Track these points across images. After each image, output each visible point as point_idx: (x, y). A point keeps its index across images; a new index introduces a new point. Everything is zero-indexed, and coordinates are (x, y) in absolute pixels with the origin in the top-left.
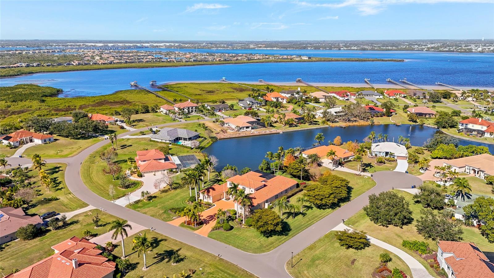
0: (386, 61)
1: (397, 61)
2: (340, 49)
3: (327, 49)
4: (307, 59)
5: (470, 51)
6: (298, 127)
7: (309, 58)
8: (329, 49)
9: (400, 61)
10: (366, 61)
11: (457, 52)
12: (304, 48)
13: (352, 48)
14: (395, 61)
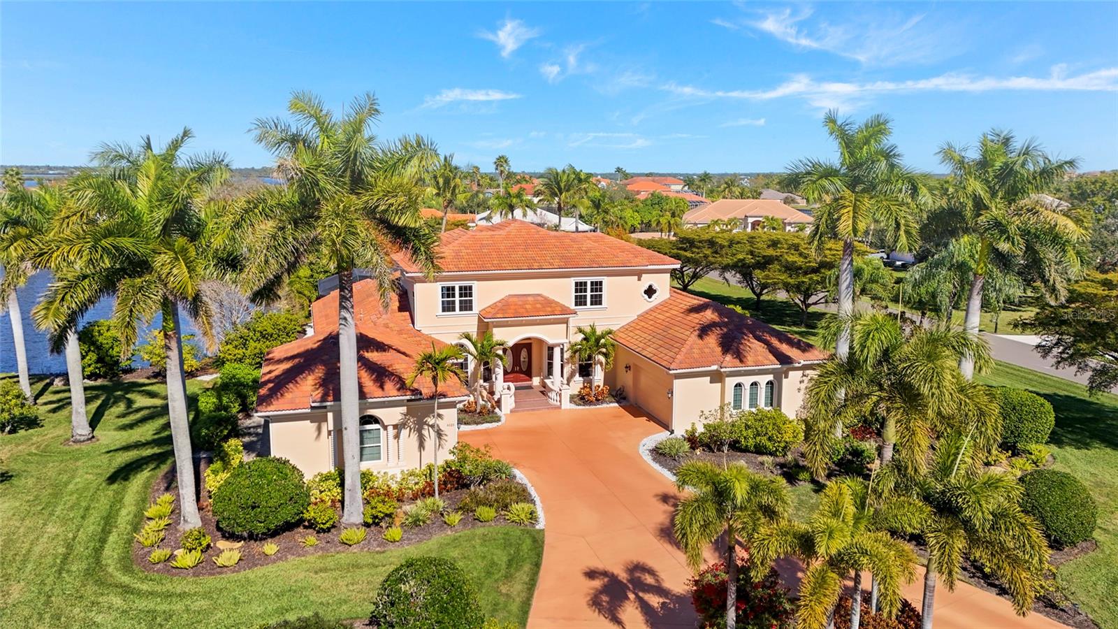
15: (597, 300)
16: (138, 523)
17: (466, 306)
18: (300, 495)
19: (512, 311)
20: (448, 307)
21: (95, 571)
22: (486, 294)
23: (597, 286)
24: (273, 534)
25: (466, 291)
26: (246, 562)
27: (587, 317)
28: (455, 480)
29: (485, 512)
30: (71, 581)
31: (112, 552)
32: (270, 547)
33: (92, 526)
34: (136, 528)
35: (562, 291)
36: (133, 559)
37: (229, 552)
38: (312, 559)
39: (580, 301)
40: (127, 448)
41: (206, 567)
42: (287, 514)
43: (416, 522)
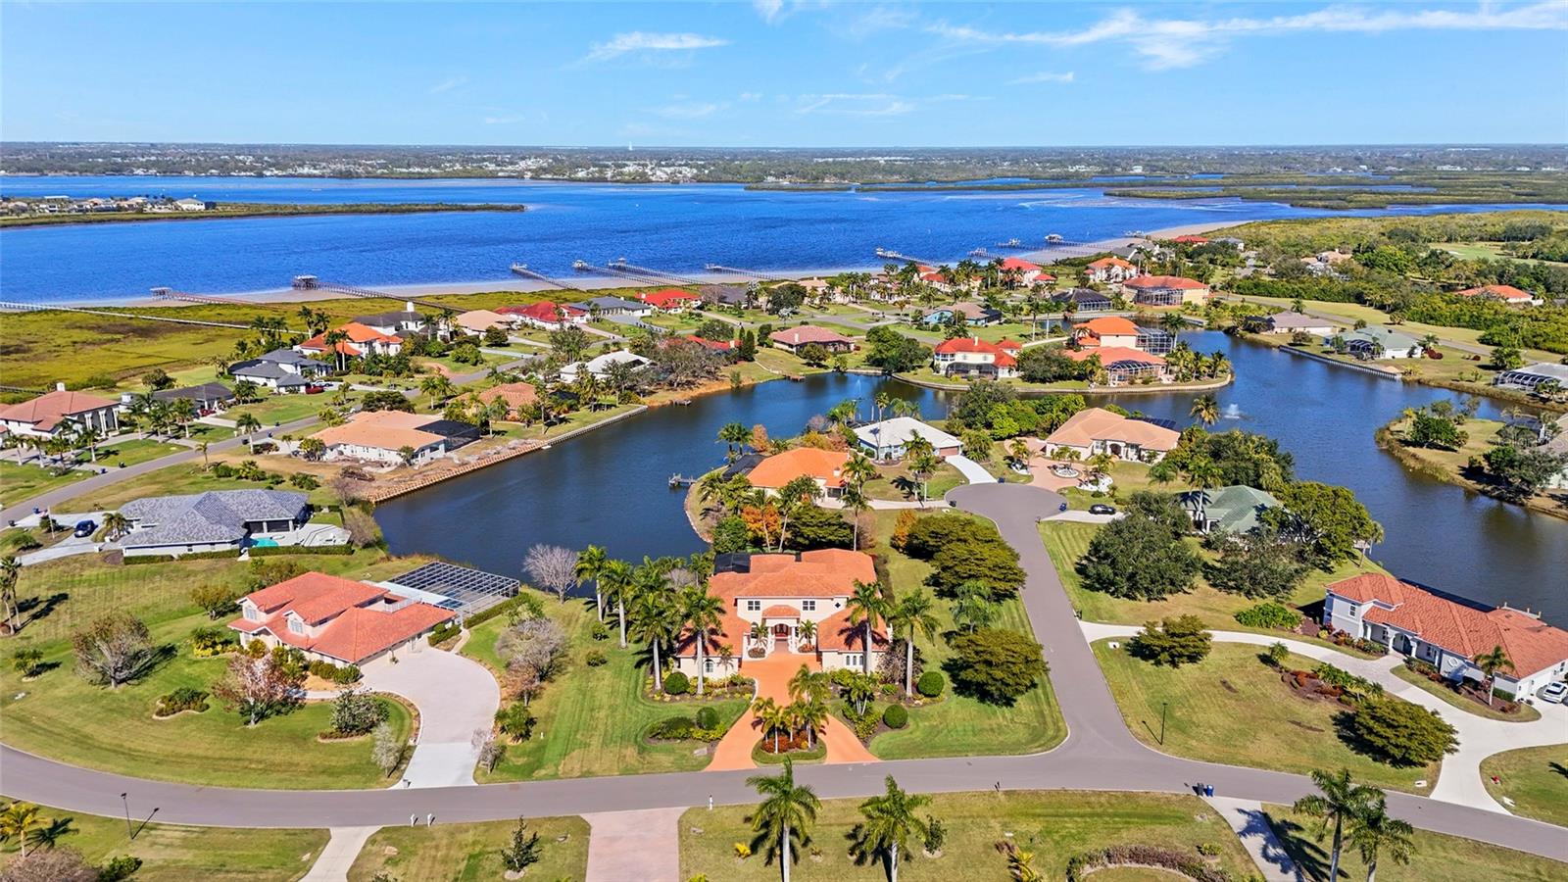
0: (474, 209)
1: (507, 209)
2: (261, 175)
3: (212, 175)
4: (203, 207)
5: (642, 179)
6: (573, 424)
7: (208, 206)
8: (219, 176)
9: (514, 209)
10: (415, 211)
11: (617, 181)
12: (118, 170)
13: (300, 171)
14: (500, 209)
15: (813, 608)
16: (645, 684)
17: (758, 608)
18: (687, 684)
19: (773, 612)
20: (750, 608)
21: (635, 697)
22: (765, 604)
23: (813, 603)
24: (678, 694)
25: (757, 603)
26: (672, 700)
27: (806, 616)
28: (733, 683)
29: (737, 695)
30: (631, 700)
31: (639, 693)
32: (678, 698)
33: (632, 683)
34: (644, 686)
35: (798, 604)
36: (644, 696)
37: (668, 697)
38: (687, 703)
39: (805, 608)
40: (638, 653)
41: (662, 701)
42: (682, 689)
43: (717, 696)
